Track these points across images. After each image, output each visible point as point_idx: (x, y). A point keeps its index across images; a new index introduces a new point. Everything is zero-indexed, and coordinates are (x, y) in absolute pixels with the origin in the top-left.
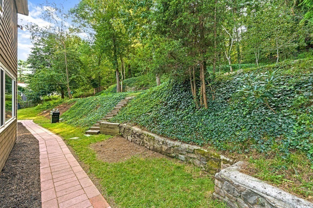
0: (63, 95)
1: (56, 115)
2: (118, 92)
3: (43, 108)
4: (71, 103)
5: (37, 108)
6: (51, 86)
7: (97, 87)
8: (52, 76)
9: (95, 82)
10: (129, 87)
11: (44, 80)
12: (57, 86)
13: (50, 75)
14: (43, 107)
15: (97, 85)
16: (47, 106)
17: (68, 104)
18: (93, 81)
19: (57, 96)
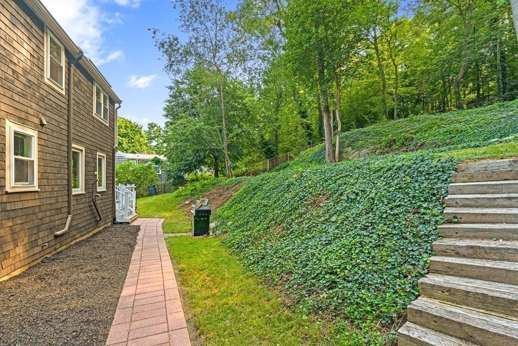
0: (217, 171)
1: (202, 216)
2: (329, 162)
3: (185, 195)
4: (232, 187)
5: (177, 194)
6: (197, 155)
7: (272, 157)
8: (198, 130)
9: (269, 146)
10: (353, 149)
11: (187, 140)
12: (207, 153)
13: (196, 129)
14: (186, 193)
15: (272, 152)
16: (192, 190)
17: (227, 189)
18: (266, 144)
19: (208, 173)
